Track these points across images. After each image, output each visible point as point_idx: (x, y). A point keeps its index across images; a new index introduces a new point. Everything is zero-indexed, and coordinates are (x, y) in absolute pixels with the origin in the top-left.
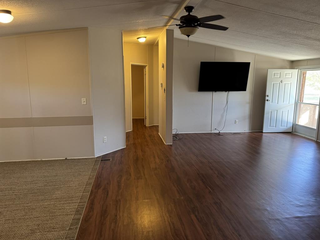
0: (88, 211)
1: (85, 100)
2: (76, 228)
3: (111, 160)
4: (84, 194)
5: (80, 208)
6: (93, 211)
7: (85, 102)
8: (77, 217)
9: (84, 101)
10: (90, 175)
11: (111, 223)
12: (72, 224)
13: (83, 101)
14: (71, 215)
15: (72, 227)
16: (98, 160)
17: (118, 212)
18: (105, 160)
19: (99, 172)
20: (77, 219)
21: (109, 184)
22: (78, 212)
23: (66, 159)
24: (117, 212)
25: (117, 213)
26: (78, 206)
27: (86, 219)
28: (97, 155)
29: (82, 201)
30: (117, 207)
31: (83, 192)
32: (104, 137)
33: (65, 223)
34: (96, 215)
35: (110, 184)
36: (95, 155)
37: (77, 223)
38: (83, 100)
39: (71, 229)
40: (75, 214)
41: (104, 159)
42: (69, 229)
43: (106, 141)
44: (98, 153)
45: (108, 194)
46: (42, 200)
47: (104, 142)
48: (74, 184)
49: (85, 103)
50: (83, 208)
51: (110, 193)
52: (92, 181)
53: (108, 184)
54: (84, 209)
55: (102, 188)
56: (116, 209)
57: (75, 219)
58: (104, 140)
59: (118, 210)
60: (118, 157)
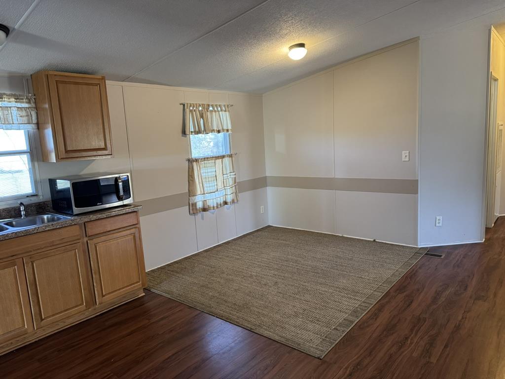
0: (370, 317)
1: (407, 154)
2: (343, 331)
3: (442, 257)
4: (376, 293)
5: (360, 308)
6: (376, 319)
7: (408, 157)
8: (351, 318)
9: (406, 156)
10: (397, 270)
11: (393, 346)
12: (340, 325)
13: (403, 156)
14: (346, 313)
15: (338, 328)
16: (421, 252)
17: (412, 336)
18: (432, 255)
19: (413, 270)
20: (350, 321)
21: (420, 291)
22: (355, 312)
23: (374, 241)
24: (412, 333)
25: (410, 335)
26: (359, 305)
27: (361, 326)
28: (422, 244)
29: (367, 301)
30: (414, 326)
31: (375, 291)
32: (438, 218)
33: (334, 319)
34: (378, 326)
35: (422, 292)
36: (419, 244)
37: (347, 326)
38: (405, 153)
39: (337, 329)
40: (351, 315)
41: (432, 253)
42: (334, 329)
43: (441, 225)
44: (424, 242)
45: (409, 305)
46: (321, 284)
47: (437, 225)
48: (368, 276)
49: (407, 159)
50: (365, 310)
51: (414, 305)
52: (396, 279)
53: (418, 290)
54: (365, 313)
55: (405, 294)
56: (412, 330)
57: (347, 320)
58: (437, 222)
59: (414, 332)
60: (459, 255)
